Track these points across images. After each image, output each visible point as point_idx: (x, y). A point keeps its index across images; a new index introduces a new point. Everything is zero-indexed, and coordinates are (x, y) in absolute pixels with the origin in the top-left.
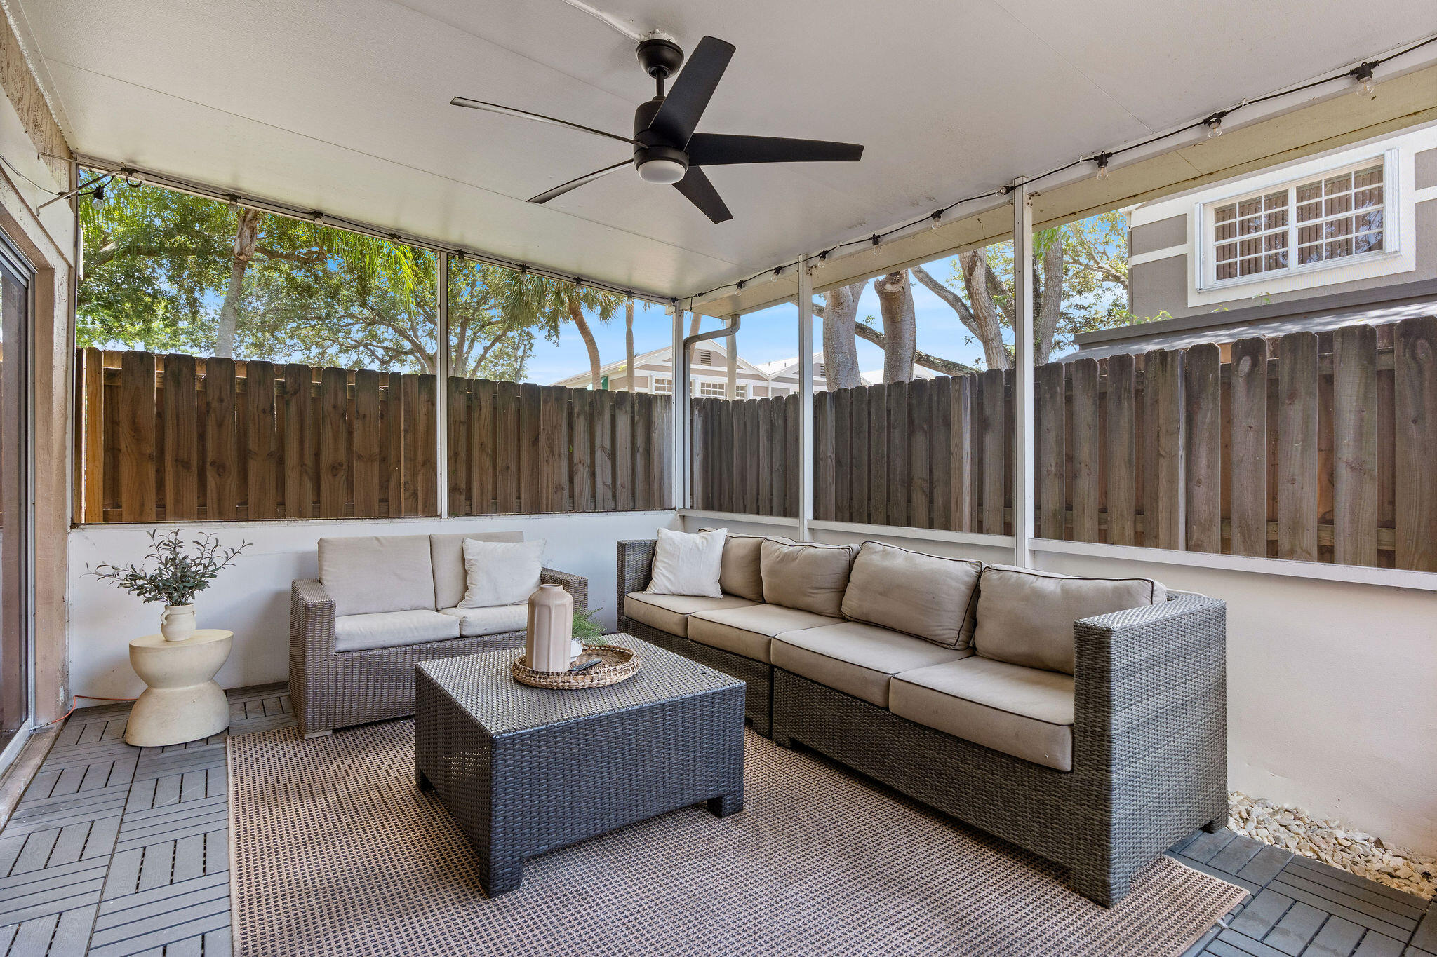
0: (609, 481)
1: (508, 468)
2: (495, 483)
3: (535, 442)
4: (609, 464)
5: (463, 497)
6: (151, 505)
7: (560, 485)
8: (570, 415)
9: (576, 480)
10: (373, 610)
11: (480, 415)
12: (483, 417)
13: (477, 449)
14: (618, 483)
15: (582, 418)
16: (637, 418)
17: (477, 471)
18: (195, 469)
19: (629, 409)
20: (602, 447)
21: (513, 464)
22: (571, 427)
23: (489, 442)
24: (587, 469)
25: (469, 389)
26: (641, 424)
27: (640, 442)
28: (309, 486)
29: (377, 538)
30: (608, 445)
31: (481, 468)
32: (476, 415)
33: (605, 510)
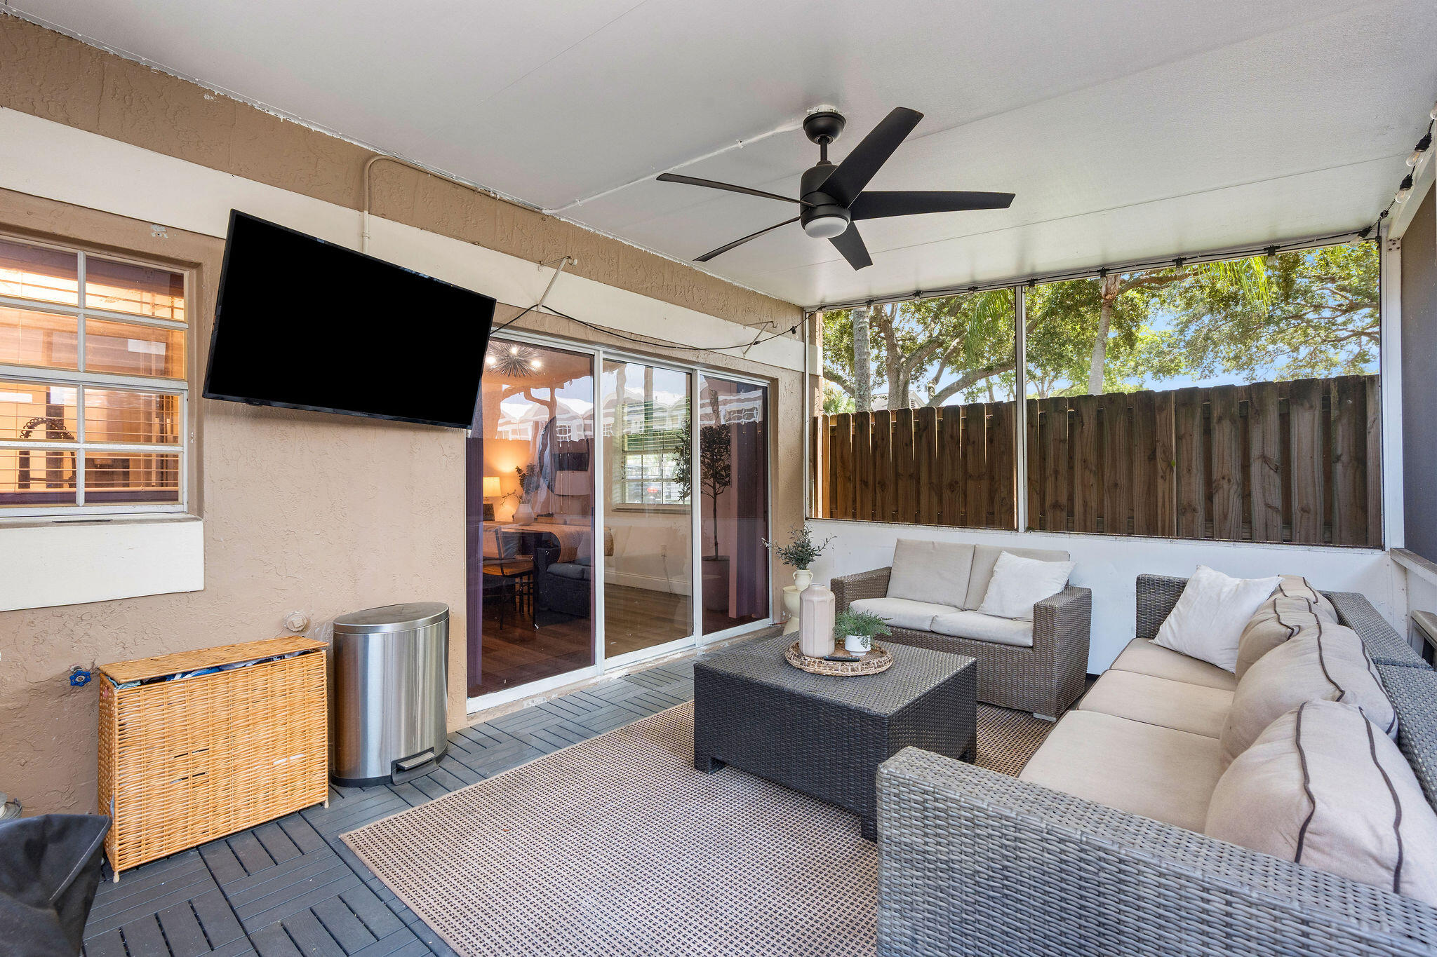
0: (1277, 502)
1: (1116, 485)
2: (1101, 502)
3: (1152, 457)
4: (1277, 480)
5: (1065, 514)
6: (851, 511)
7: (1190, 505)
8: (1207, 420)
9: (1217, 499)
10: (917, 599)
11: (1082, 432)
12: (1086, 432)
13: (1080, 467)
14: (1296, 505)
15: (1226, 424)
16: (1334, 413)
17: (1080, 488)
18: (871, 487)
19: (1318, 402)
20: (1265, 459)
21: (1123, 481)
22: (1207, 432)
23: (1092, 459)
24: (1235, 487)
25: (1071, 407)
26: (1345, 421)
27: (1342, 445)
28: (935, 500)
29: (933, 543)
30: (1274, 451)
31: (1084, 485)
32: (1077, 432)
33: (1267, 538)
